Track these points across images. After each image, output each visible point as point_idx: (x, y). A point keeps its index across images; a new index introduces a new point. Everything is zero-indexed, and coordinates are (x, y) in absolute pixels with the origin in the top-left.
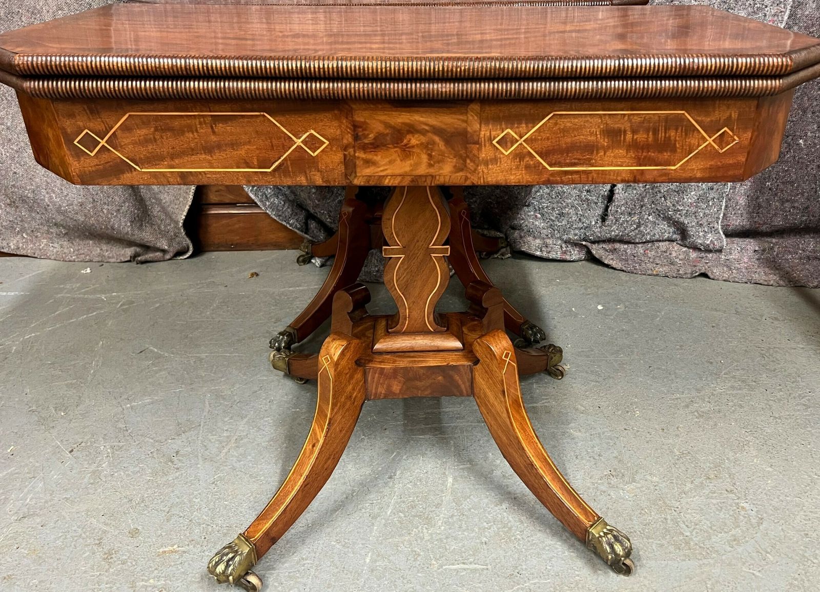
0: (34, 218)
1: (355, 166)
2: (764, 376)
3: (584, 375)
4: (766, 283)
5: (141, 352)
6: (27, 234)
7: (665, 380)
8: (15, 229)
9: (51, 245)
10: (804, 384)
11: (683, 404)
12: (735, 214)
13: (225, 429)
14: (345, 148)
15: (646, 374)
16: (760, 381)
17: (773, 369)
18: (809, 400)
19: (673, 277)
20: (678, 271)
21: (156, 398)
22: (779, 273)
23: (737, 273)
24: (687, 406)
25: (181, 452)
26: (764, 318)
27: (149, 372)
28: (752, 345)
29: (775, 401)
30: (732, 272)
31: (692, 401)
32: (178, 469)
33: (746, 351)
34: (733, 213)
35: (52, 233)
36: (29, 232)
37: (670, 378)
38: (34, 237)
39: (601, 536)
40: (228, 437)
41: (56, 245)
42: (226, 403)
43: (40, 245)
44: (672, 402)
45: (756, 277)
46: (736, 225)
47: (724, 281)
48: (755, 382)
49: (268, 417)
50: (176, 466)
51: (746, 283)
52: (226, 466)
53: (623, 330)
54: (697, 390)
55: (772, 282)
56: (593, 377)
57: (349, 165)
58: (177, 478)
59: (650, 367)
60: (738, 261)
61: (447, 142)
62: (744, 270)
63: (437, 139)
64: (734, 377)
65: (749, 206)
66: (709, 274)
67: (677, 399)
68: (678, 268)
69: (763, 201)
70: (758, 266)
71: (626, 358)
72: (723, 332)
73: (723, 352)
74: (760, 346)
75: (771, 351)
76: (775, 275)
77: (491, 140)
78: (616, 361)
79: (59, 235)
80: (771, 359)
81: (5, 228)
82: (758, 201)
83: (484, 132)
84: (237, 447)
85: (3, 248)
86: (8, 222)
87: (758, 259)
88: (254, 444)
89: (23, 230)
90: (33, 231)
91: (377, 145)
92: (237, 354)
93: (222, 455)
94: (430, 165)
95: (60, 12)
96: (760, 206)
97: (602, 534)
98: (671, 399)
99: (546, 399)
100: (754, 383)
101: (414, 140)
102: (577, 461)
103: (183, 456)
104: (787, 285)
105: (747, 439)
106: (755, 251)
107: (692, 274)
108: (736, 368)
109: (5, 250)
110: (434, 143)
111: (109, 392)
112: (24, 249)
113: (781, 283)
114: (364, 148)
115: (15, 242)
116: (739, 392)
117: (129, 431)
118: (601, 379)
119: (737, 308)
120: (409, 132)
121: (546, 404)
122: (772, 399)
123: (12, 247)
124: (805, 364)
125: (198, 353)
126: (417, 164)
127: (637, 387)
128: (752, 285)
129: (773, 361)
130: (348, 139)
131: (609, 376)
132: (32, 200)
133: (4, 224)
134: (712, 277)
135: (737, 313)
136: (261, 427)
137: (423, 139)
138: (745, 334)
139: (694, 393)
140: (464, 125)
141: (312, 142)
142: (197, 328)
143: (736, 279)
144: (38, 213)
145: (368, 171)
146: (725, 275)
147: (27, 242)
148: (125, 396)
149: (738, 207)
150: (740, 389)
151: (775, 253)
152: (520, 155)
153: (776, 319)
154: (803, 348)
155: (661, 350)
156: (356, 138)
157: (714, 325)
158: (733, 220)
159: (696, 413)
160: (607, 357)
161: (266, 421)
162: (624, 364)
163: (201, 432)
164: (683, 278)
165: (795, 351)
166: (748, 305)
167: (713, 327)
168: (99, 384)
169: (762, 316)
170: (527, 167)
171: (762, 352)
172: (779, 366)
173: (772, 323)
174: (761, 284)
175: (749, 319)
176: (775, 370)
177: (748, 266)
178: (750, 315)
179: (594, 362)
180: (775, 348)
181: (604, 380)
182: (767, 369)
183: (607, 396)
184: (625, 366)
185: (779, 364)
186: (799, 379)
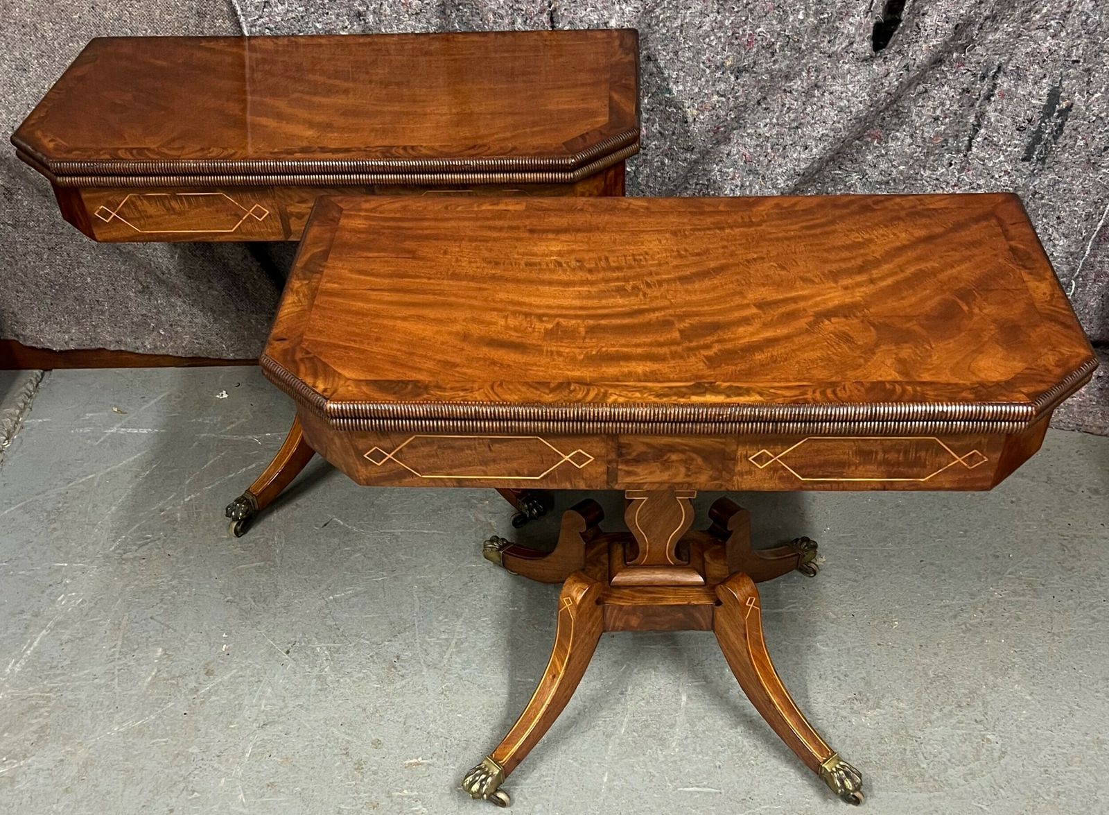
1: (616, 476)
2: (1057, 577)
3: (842, 570)
4: (1099, 432)
5: (325, 525)
6: (165, 330)
7: (936, 580)
8: (150, 325)
10: (1101, 590)
11: (951, 614)
13: (442, 630)
14: (609, 462)
15: (915, 571)
16: (1050, 584)
17: (1070, 568)
18: (1100, 611)
21: (359, 588)
23: (1065, 413)
24: (955, 617)
25: (403, 657)
26: (1081, 490)
28: (1054, 531)
29: (1059, 612)
31: (962, 610)
32: (402, 676)
33: (1044, 540)
37: (943, 578)
39: (833, 772)
40: (447, 640)
42: (436, 597)
44: (939, 610)
45: (1089, 420)
48: (1043, 585)
49: (485, 616)
50: (400, 673)
51: (1073, 430)
52: (451, 674)
53: (898, 506)
54: (971, 594)
56: (851, 574)
57: (612, 475)
58: (404, 686)
59: (921, 561)
61: (705, 459)
63: (695, 456)
64: (1019, 578)
67: (945, 607)
70: (1098, 402)
71: (894, 548)
72: (1023, 511)
73: (1016, 541)
74: (1064, 533)
75: (1076, 542)
77: (746, 457)
78: (882, 552)
80: (1073, 553)
83: (741, 451)
84: (459, 652)
87: (1100, 389)
88: (475, 649)
89: (159, 325)
91: (638, 460)
92: (436, 531)
93: (445, 661)
94: (688, 476)
97: (834, 769)
98: (938, 607)
99: (794, 603)
100: (1042, 587)
101: (674, 457)
102: (821, 682)
103: (405, 661)
105: (1014, 660)
108: (1026, 565)
110: (692, 460)
111: (306, 580)
114: (627, 462)
115: (151, 340)
116: (1021, 598)
117: (341, 630)
118: (859, 578)
120: (670, 451)
121: (793, 610)
122: (1057, 609)
123: (148, 347)
125: (392, 528)
126: (676, 475)
127: (901, 589)
128: (1080, 434)
129: (1074, 556)
130: (613, 456)
131: (870, 573)
135: (1049, 480)
136: (481, 629)
137: (682, 456)
138: (1051, 514)
139: (967, 599)
140: (723, 446)
141: (580, 458)
143: (1062, 424)
145: (629, 480)
148: (325, 585)
150: (1023, 595)
152: (774, 469)
153: (1096, 492)
155: (940, 537)
156: (620, 455)
157: (1014, 499)
159: (963, 626)
160: (872, 546)
161: (484, 621)
162: (891, 556)
163: (417, 633)
165: (1105, 541)
166: (1066, 469)
167: (1012, 502)
168: (291, 568)
169: (1079, 486)
170: (781, 478)
171: (1065, 543)
172: (1079, 564)
173: (1090, 497)
174: (1092, 433)
175: (1062, 491)
176: (1073, 568)
177: (1083, 402)
178: (1064, 485)
179: (855, 553)
180: (1082, 536)
181: (864, 578)
182: (1063, 567)
183: (865, 601)
184: (891, 559)
185: (1080, 560)
186: (1097, 582)
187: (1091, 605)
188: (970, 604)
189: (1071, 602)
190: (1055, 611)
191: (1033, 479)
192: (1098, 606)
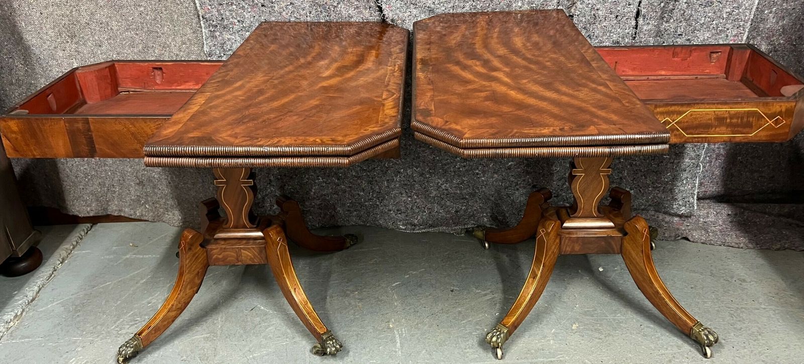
0: (156, 193)
2: (732, 334)
3: (590, 333)
4: (737, 246)
5: (252, 310)
6: (149, 205)
7: (653, 337)
8: (141, 202)
9: (166, 213)
10: (764, 342)
12: (711, 182)
15: (638, 332)
16: (729, 339)
17: (739, 328)
18: (767, 356)
19: (660, 240)
20: (664, 234)
21: (270, 350)
22: (748, 236)
23: (713, 235)
26: (734, 280)
27: (261, 327)
28: (723, 305)
29: (739, 357)
30: (709, 235)
31: (674, 357)
33: (718, 311)
35: (168, 204)
36: (150, 204)
37: (657, 336)
38: (154, 207)
41: (170, 213)
43: (158, 213)
45: (728, 239)
46: (713, 192)
47: (702, 243)
48: (724, 340)
51: (720, 245)
55: (742, 245)
56: (597, 335)
59: (641, 325)
60: (714, 223)
62: (719, 233)
65: (723, 175)
66: (690, 238)
68: (664, 231)
69: (735, 172)
70: (731, 229)
71: (622, 317)
72: (700, 293)
74: (730, 306)
75: (739, 311)
76: (745, 238)
78: (614, 320)
79: (173, 206)
80: (739, 318)
81: (133, 201)
82: (731, 171)
85: (131, 215)
86: (136, 197)
87: (731, 222)
89: (146, 202)
90: (153, 203)
92: (323, 312)
95: (184, 46)
96: (732, 175)
98: (657, 355)
99: (561, 354)
104: (754, 248)
106: (729, 215)
107: (674, 237)
109: (133, 217)
111: (236, 345)
112: (146, 216)
113: (750, 245)
115: (140, 210)
118: (602, 337)
119: (712, 270)
121: (561, 359)
122: (737, 355)
123: (138, 214)
124: (765, 324)
127: (631, 344)
128: (725, 247)
129: (740, 321)
131: (609, 334)
132: (157, 180)
133: (133, 198)
134: (692, 240)
135: (712, 275)
138: (718, 295)
139: (675, 350)
143: (712, 242)
144: (160, 189)
146: (703, 238)
147: (149, 211)
148: (247, 349)
149: (714, 177)
151: (745, 217)
153: (745, 281)
154: (764, 309)
157: (693, 286)
158: (710, 187)
160: (607, 316)
162: (620, 323)
164: (668, 240)
165: (758, 311)
166: (721, 267)
167: (692, 288)
168: (227, 337)
169: (732, 277)
171: (732, 312)
172: (744, 325)
173: (741, 284)
174: (732, 247)
175: (722, 280)
176: (741, 328)
177: (722, 229)
178: (723, 277)
179: (597, 321)
180: (742, 308)
181: (605, 337)
182: (735, 328)
183: (608, 352)
184: (621, 324)
185: (744, 323)
186: (760, 337)
187: (760, 352)
188: (678, 353)
189: (745, 350)
190: (737, 357)
191: (702, 274)
192: (764, 353)
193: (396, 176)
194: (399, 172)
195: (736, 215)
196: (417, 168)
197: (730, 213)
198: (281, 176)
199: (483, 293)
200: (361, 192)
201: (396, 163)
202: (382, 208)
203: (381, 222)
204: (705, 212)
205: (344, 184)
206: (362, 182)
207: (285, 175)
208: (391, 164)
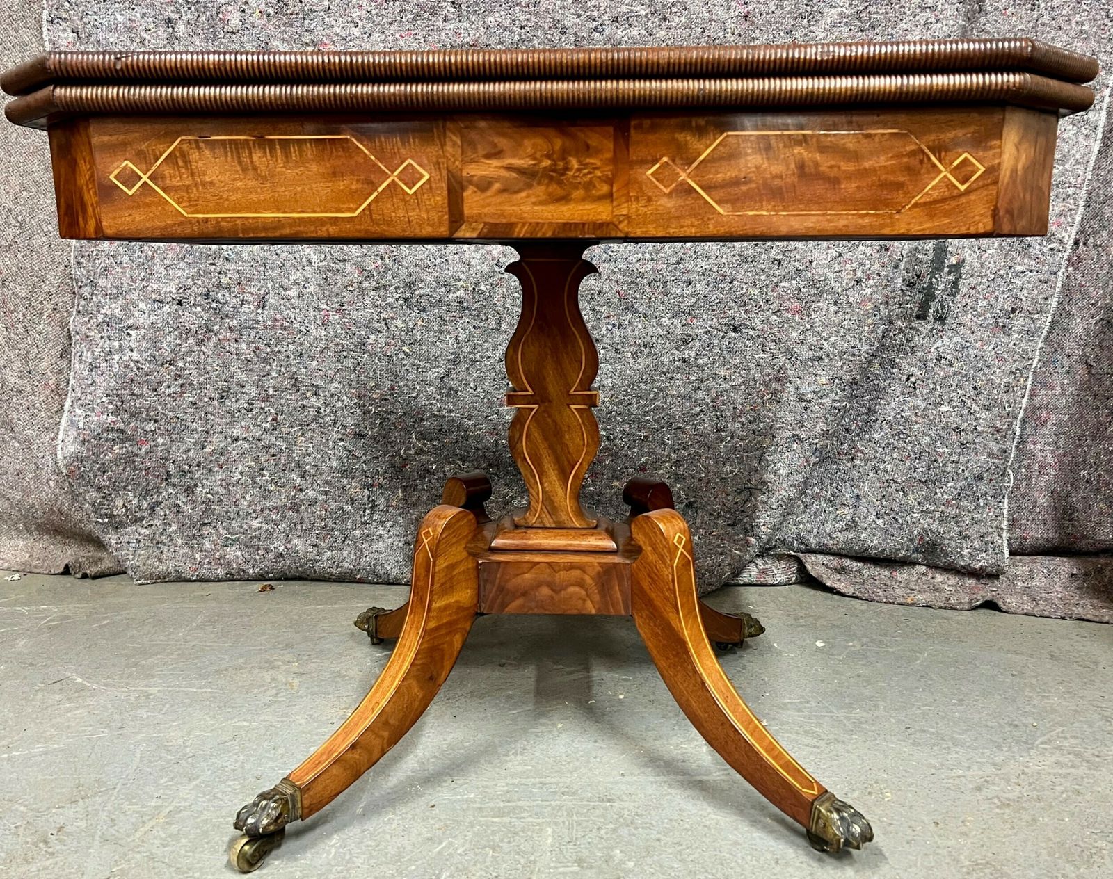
3: (793, 736)
4: (1097, 619)
5: (55, 682)
7: (935, 748)
11: (970, 786)
12: (1033, 520)
13: (156, 795)
15: (902, 738)
16: (1108, 755)
19: (940, 608)
20: (948, 599)
23: (1046, 605)
24: (979, 789)
25: (67, 829)
26: (1101, 666)
28: (1085, 703)
30: (1038, 604)
32: (52, 854)
33: (1076, 711)
34: (1030, 518)
37: (945, 746)
40: (156, 807)
42: (169, 757)
44: (950, 781)
45: (1079, 611)
46: (1037, 539)
47: (1026, 614)
48: (1098, 756)
49: (234, 780)
50: (50, 850)
51: (1063, 618)
52: (139, 852)
53: (859, 676)
54: (994, 764)
55: (1107, 619)
56: (808, 741)
58: (46, 868)
59: (908, 728)
60: (1046, 589)
62: (1057, 602)
64: (1059, 748)
65: (1056, 508)
66: (1000, 604)
67: (959, 777)
68: (947, 596)
69: (1077, 501)
70: (1081, 597)
71: (865, 714)
72: (1032, 684)
73: (1035, 711)
74: (1100, 704)
78: (848, 719)
82: (1070, 499)
84: (167, 823)
87: (1078, 588)
88: (198, 820)
93: (138, 835)
96: (1073, 509)
98: (948, 777)
100: (1097, 759)
103: (68, 834)
105: (1096, 845)
106: (1072, 575)
107: (970, 602)
108: (1061, 735)
116: (1072, 770)
118: (822, 743)
119: (1052, 651)
125: (146, 686)
127: (886, 757)
128: (1074, 622)
131: (836, 739)
134: (1005, 608)
135: (1053, 657)
136: (219, 795)
138: (1071, 687)
139: (989, 770)
142: (158, 653)
143: (1046, 613)
146: (1026, 607)
148: (5, 742)
149: (1038, 510)
150: (1072, 767)
151: (1106, 579)
155: (926, 705)
157: (1014, 673)
158: (1031, 529)
159: (996, 800)
160: (832, 713)
161: (229, 786)
162: (862, 723)
163: (113, 798)
164: (956, 609)
166: (1070, 648)
167: (1013, 675)
169: (1096, 663)
171: (1105, 714)
174: (1089, 620)
175: (1075, 667)
177: (1063, 597)
178: (1077, 662)
179: (810, 719)
184: (863, 726)
188: (997, 775)
191: (1031, 656)
193: (422, 478)
194: (428, 471)
195: (1087, 574)
196: (464, 462)
197: (1075, 571)
198: (190, 466)
199: (568, 669)
200: (347, 504)
201: (421, 449)
202: (390, 540)
203: (389, 568)
204: (1026, 568)
205: (315, 485)
206: (350, 484)
207: (198, 465)
208: (412, 452)
